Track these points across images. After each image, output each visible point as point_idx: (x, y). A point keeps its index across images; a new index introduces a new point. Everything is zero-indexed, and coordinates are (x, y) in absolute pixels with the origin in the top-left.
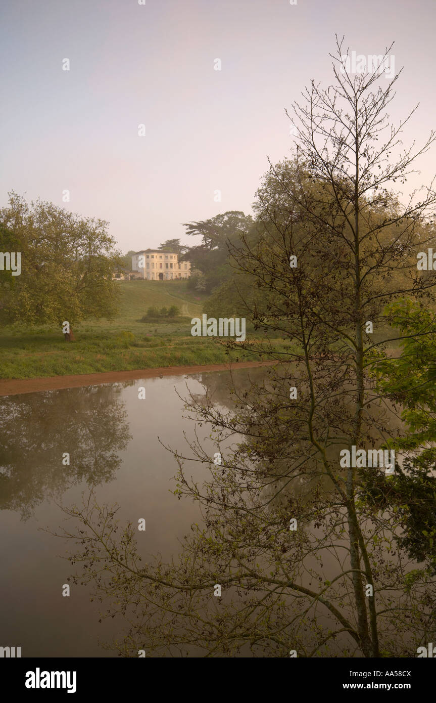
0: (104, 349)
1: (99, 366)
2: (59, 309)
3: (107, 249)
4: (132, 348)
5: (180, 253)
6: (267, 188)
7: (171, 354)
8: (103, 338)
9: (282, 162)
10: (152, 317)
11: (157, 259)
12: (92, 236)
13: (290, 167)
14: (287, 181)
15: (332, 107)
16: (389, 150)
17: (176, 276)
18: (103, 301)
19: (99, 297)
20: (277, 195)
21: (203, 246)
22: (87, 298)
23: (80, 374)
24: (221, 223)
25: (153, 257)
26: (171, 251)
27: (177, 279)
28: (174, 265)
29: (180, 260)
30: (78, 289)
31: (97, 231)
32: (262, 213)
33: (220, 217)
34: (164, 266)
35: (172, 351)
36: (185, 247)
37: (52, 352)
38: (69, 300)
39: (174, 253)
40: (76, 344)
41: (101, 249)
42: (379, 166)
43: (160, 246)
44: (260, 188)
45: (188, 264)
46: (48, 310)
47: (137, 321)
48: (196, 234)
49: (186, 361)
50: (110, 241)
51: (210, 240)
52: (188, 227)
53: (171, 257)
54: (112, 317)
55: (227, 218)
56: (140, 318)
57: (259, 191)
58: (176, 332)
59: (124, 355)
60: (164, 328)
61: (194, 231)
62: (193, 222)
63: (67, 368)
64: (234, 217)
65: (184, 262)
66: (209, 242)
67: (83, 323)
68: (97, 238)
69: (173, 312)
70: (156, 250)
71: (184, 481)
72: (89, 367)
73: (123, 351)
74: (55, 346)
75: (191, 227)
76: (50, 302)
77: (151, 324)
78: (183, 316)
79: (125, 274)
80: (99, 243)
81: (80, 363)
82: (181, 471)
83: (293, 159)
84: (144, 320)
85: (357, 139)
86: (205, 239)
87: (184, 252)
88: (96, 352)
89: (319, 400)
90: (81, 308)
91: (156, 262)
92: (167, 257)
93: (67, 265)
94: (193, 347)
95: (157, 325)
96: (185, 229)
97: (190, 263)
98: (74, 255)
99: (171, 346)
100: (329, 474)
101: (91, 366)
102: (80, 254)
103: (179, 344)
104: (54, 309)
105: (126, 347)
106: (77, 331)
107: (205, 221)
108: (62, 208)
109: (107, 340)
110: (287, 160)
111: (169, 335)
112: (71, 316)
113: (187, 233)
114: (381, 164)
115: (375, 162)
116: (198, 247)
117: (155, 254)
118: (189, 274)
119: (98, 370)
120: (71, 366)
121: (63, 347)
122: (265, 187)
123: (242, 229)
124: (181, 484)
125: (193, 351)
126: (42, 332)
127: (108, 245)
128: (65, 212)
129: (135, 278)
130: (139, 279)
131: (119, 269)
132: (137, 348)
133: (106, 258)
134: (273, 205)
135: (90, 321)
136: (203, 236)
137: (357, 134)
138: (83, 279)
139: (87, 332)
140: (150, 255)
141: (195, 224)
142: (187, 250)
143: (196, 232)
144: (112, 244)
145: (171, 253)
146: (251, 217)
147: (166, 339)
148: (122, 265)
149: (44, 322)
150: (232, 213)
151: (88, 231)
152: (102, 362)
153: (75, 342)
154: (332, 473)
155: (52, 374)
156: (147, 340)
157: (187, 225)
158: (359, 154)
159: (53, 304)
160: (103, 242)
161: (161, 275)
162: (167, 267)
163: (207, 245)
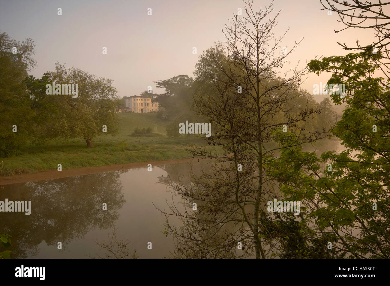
0: (110, 152)
1: (107, 161)
2: (84, 129)
3: (112, 95)
4: (126, 151)
5: (152, 98)
6: (201, 63)
7: (148, 154)
8: (109, 145)
9: (209, 49)
10: (137, 133)
11: (140, 101)
12: (104, 88)
13: (214, 52)
14: (212, 59)
15: (244, 27)
16: (274, 51)
17: (151, 111)
18: (110, 125)
19: (107, 122)
20: (207, 67)
21: (165, 94)
22: (100, 123)
23: (96, 166)
24: (175, 81)
25: (137, 100)
26: (148, 97)
27: (151, 112)
28: (149, 104)
29: (153, 101)
30: (95, 118)
31: (106, 85)
32: (199, 76)
33: (175, 78)
34: (144, 105)
35: (149, 152)
36: (155, 94)
37: (79, 154)
38: (90, 124)
39: (149, 98)
40: (93, 149)
41: (108, 95)
42: (269, 59)
43: (141, 94)
44: (198, 63)
45: (157, 104)
46: (78, 130)
47: (128, 136)
48: (162, 87)
49: (157, 158)
50: (114, 91)
51: (169, 91)
52: (157, 83)
53: (148, 100)
54: (115, 134)
55: (179, 79)
56: (131, 134)
57: (197, 65)
58: (151, 142)
59: (122, 155)
60: (144, 139)
61: (161, 86)
62: (160, 81)
63: (89, 163)
64: (183, 78)
65: (155, 103)
66: (169, 92)
67: (98, 137)
68: (107, 89)
69: (149, 131)
70: (140, 96)
71: (169, 226)
72: (102, 162)
73: (121, 153)
74: (81, 150)
75: (159, 83)
76: (79, 125)
77: (136, 138)
78: (155, 133)
79: (122, 109)
80: (107, 92)
81: (96, 159)
82: (167, 221)
83: (216, 48)
84: (133, 135)
85: (257, 44)
86: (167, 90)
87: (155, 97)
88: (106, 153)
89: (241, 182)
90: (97, 128)
91: (139, 103)
92: (145, 100)
93: (89, 104)
94: (161, 150)
95: (140, 138)
96: (156, 85)
97: (158, 104)
98: (93, 99)
99: (148, 150)
100: (247, 221)
101: (103, 161)
102: (96, 98)
103: (153, 149)
104: (81, 129)
105: (123, 151)
106: (94, 141)
107: (167, 80)
108: (86, 72)
109: (111, 146)
110: (212, 48)
111: (147, 144)
112: (91, 133)
113: (157, 87)
114: (270, 58)
115: (267, 57)
116: (163, 94)
117: (139, 98)
118: (158, 110)
119: (107, 164)
120: (91, 162)
121: (86, 151)
122: (200, 63)
123: (187, 85)
124: (167, 228)
125: (161, 153)
126: (73, 142)
127: (113, 93)
128: (88, 74)
129: (127, 111)
130: (130, 112)
131: (119, 106)
132: (129, 151)
133: (112, 101)
134: (205, 72)
135: (102, 136)
136: (166, 88)
137: (258, 42)
138: (98, 112)
139: (100, 142)
140: (136, 99)
141: (161, 82)
142: (157, 96)
143: (162, 86)
144: (115, 93)
145: (147, 98)
146: (192, 78)
147: (145, 146)
148: (121, 105)
149: (75, 137)
150: (182, 76)
151: (101, 85)
152: (109, 159)
153: (93, 148)
154: (248, 220)
155: (80, 166)
156: (134, 146)
157: (157, 82)
158: (259, 52)
159: (81, 126)
160: (110, 91)
161: (142, 110)
162: (145, 105)
163: (168, 93)
